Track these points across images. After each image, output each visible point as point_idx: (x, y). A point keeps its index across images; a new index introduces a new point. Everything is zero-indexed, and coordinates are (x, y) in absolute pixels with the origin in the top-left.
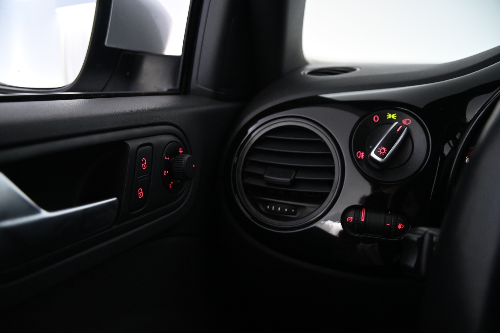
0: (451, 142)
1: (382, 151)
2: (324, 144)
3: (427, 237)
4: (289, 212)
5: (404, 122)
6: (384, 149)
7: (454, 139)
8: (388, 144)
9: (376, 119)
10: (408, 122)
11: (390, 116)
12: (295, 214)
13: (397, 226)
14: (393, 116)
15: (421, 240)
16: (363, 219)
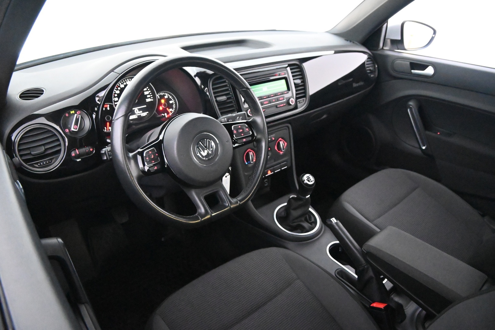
0: (94, 113)
1: (76, 127)
2: (51, 131)
3: (106, 151)
4: (49, 162)
5: (78, 112)
6: (76, 126)
7: (95, 111)
8: (76, 123)
9: (67, 115)
10: (79, 112)
11: (71, 112)
12: (51, 162)
13: (90, 150)
14: (73, 112)
15: (105, 152)
16: (78, 153)
